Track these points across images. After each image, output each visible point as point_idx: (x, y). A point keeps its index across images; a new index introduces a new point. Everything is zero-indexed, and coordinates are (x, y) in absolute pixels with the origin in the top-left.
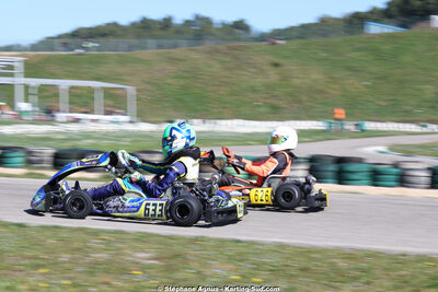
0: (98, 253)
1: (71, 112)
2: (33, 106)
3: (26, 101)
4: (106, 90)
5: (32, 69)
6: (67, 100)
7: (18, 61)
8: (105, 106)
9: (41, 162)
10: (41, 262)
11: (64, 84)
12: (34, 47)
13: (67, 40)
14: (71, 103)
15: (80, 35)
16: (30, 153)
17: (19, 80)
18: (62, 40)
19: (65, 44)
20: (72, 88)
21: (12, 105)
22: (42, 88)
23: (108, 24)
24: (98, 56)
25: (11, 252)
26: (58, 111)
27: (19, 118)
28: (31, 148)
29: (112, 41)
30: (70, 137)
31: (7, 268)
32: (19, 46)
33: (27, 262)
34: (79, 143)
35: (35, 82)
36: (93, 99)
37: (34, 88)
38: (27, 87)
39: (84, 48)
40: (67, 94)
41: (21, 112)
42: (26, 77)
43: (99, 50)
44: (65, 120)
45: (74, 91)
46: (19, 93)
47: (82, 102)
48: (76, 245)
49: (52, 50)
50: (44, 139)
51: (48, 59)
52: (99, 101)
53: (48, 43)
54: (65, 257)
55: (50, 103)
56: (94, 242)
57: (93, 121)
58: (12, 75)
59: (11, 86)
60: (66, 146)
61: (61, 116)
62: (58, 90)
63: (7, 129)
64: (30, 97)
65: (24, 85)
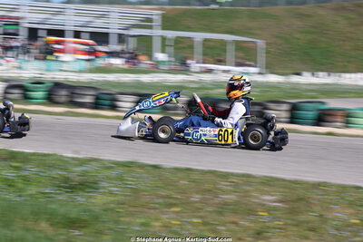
0: (227, 194)
1: (204, 63)
2: (169, 56)
3: (163, 52)
4: (237, 42)
5: (168, 23)
6: (201, 52)
7: (156, 14)
8: (236, 57)
10: (174, 201)
11: (199, 36)
14: (204, 55)
17: (157, 32)
20: (206, 40)
21: (150, 56)
22: (178, 40)
24: (231, 11)
27: (156, 67)
30: (202, 86)
31: (142, 206)
33: (161, 201)
34: (211, 92)
35: (171, 34)
36: (225, 51)
37: (170, 39)
38: (164, 39)
39: (217, 3)
40: (201, 46)
41: (158, 62)
42: (163, 29)
43: (232, 6)
44: (198, 70)
45: (208, 43)
46: (157, 44)
47: (215, 54)
48: (207, 186)
49: (189, 4)
51: (185, 13)
52: (231, 53)
54: (196, 198)
56: (223, 184)
57: (224, 71)
58: (150, 27)
59: (149, 38)
62: (193, 41)
63: (145, 78)
64: (167, 48)
65: (162, 36)
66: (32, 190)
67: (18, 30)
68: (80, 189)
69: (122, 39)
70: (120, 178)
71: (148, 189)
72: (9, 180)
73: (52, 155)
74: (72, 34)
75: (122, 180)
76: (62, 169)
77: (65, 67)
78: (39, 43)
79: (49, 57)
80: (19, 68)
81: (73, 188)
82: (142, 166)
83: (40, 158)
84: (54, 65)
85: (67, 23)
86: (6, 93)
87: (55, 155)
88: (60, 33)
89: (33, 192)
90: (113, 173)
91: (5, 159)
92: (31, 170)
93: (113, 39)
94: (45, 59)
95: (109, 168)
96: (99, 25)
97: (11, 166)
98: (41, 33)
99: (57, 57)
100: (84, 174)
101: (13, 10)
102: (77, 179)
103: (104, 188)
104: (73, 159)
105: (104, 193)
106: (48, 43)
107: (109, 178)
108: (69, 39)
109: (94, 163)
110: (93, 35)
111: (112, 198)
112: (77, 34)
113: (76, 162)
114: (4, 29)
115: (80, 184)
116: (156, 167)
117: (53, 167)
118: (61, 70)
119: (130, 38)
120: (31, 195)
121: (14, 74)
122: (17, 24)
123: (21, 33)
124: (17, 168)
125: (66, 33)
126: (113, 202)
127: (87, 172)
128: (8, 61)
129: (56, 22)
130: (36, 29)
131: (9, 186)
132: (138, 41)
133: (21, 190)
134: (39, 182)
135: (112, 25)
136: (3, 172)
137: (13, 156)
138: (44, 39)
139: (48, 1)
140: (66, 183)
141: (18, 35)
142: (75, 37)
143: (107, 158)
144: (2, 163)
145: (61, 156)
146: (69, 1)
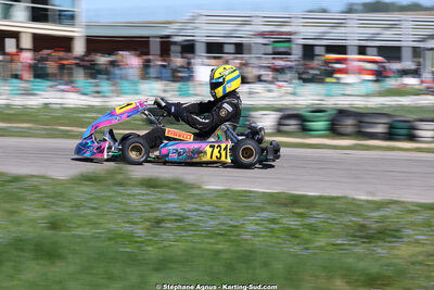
66: (321, 241)
67: (290, 48)
68: (379, 239)
69: (417, 52)
70: (427, 224)
72: (292, 229)
73: (341, 197)
74: (356, 49)
75: (430, 226)
76: (354, 215)
77: (349, 90)
78: (316, 62)
79: (328, 80)
80: (294, 94)
81: (371, 237)
83: (327, 201)
84: (335, 89)
85: (350, 36)
86: (280, 124)
87: (346, 197)
88: (342, 49)
89: (323, 244)
90: (419, 218)
91: (286, 205)
92: (317, 217)
93: (407, 54)
95: (412, 212)
96: (388, 37)
97: (294, 213)
98: (318, 51)
99: (338, 79)
100: (382, 220)
101: (284, 24)
102: (375, 226)
103: (408, 236)
104: (368, 201)
105: (409, 243)
106: (327, 62)
107: (414, 224)
108: (353, 56)
109: (394, 206)
110: (382, 50)
111: (418, 249)
112: (362, 50)
113: (372, 206)
114: (274, 48)
115: (380, 232)
117: (340, 212)
118: (344, 95)
119: (427, 52)
120: (321, 248)
121: (287, 101)
122: (289, 41)
123: (293, 52)
124: (300, 215)
125: (349, 49)
126: (421, 253)
127: (386, 217)
128: (280, 86)
129: (336, 36)
130: (313, 46)
131: (293, 236)
133: (307, 242)
134: (330, 231)
135: (403, 38)
136: (285, 221)
137: (295, 201)
138: (323, 58)
139: (324, 11)
140: (361, 231)
141: (290, 54)
142: (360, 54)
143: (409, 200)
144: (282, 210)
145: (355, 199)
146: (350, 10)
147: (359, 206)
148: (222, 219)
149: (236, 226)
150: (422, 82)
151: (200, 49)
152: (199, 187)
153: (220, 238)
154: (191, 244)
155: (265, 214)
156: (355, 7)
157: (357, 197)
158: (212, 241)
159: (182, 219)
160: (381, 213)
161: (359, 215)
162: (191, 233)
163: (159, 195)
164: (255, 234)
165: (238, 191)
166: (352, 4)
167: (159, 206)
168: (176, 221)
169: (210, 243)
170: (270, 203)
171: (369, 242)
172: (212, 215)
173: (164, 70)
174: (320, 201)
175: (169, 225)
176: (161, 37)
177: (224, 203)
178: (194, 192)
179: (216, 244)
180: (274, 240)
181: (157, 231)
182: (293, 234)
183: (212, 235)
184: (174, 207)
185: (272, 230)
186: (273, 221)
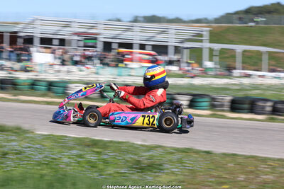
0: (266, 175)
1: (243, 69)
2: (215, 64)
3: (211, 60)
4: (270, 53)
5: (215, 37)
6: (241, 61)
7: (205, 31)
8: (269, 65)
9: (222, 106)
10: (223, 180)
11: (239, 48)
12: (217, 21)
13: (242, 16)
14: (243, 63)
15: (251, 12)
16: (214, 99)
17: (206, 45)
18: (238, 16)
19: (240, 19)
20: (245, 51)
21: (200, 64)
22: (222, 51)
23: (273, 4)
24: (266, 28)
25: (201, 172)
26: (235, 69)
27: (205, 73)
28: (214, 95)
29: (276, 16)
30: (242, 88)
31: (198, 184)
32: (206, 19)
33: (213, 180)
35: (217, 46)
36: (261, 60)
37: (217, 51)
38: (211, 50)
39: (255, 22)
40: (241, 56)
41: (206, 68)
42: (211, 42)
43: (265, 24)
44: (238, 75)
45: (246, 53)
46: (206, 54)
47: (252, 62)
48: (250, 168)
49: (232, 23)
50: (224, 89)
51: (228, 29)
52: (265, 62)
53: (228, 18)
54: (242, 177)
55: (229, 62)
56: (263, 167)
57: (260, 76)
58: (201, 41)
59: (200, 49)
60: (240, 94)
61: (236, 72)
62: (235, 52)
63: (197, 81)
64: (214, 57)
65: (210, 49)
66: (111, 170)
67: (96, 43)
68: (150, 171)
69: (177, 50)
70: (180, 161)
71: (203, 170)
72: (92, 162)
73: (125, 142)
74: (138, 46)
75: (181, 163)
76: (132, 154)
77: (133, 73)
78: (113, 53)
79: (120, 65)
80: (97, 73)
81: (143, 169)
82: (197, 152)
83: (117, 145)
84: (124, 71)
85: (135, 38)
87: (128, 142)
88: (129, 46)
89: (112, 172)
90: (174, 157)
91: (88, 146)
92: (109, 155)
93: (171, 50)
94: (117, 66)
95: (172, 153)
96: (159, 39)
97: (94, 151)
98: (114, 46)
99: (126, 65)
100: (151, 157)
101: (92, 28)
102: (146, 161)
103: (168, 169)
104: (142, 145)
105: (167, 174)
107: (171, 161)
108: (136, 50)
109: (160, 150)
110: (155, 47)
111: (173, 178)
112: (142, 47)
113: (144, 148)
114: (85, 43)
115: (149, 166)
116: (208, 153)
117: (127, 152)
118: (130, 75)
119: (185, 50)
120: (110, 174)
121: (92, 78)
122: (96, 39)
123: (98, 46)
124: (98, 153)
125: (134, 46)
126: (175, 180)
127: (154, 156)
128: (88, 68)
129: (126, 37)
130: (111, 43)
131: (92, 167)
132: (191, 52)
133: (102, 170)
134: (116, 164)
135: (169, 40)
136: (88, 156)
137: (95, 143)
138: (117, 51)
139: (119, 20)
140: (137, 165)
141: (96, 47)
142: (141, 49)
143: (169, 145)
144: (86, 149)
145: (134, 144)
146: (136, 20)
147: (137, 148)
148: (46, 153)
149: (55, 159)
150: (180, 69)
151: (37, 41)
152: (32, 132)
153: (45, 166)
154: (26, 170)
155: (75, 152)
156: (139, 19)
157: (135, 142)
158: (39, 168)
159: (20, 153)
160: (150, 153)
161: (136, 155)
162: (26, 162)
163: (5, 137)
164: (68, 164)
165: (58, 136)
166: (137, 17)
167: (5, 144)
168: (16, 154)
169: (37, 169)
170: (78, 145)
171: (142, 172)
172: (40, 151)
173: (12, 54)
174: (111, 144)
175: (11, 157)
176: (11, 33)
177: (48, 144)
178: (29, 135)
179: (41, 170)
180: (80, 169)
181: (3, 160)
182: (93, 165)
183: (39, 164)
184: (15, 145)
185: (79, 162)
186: (80, 156)
